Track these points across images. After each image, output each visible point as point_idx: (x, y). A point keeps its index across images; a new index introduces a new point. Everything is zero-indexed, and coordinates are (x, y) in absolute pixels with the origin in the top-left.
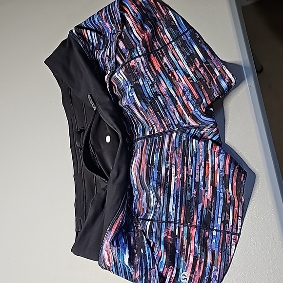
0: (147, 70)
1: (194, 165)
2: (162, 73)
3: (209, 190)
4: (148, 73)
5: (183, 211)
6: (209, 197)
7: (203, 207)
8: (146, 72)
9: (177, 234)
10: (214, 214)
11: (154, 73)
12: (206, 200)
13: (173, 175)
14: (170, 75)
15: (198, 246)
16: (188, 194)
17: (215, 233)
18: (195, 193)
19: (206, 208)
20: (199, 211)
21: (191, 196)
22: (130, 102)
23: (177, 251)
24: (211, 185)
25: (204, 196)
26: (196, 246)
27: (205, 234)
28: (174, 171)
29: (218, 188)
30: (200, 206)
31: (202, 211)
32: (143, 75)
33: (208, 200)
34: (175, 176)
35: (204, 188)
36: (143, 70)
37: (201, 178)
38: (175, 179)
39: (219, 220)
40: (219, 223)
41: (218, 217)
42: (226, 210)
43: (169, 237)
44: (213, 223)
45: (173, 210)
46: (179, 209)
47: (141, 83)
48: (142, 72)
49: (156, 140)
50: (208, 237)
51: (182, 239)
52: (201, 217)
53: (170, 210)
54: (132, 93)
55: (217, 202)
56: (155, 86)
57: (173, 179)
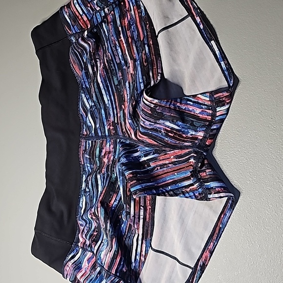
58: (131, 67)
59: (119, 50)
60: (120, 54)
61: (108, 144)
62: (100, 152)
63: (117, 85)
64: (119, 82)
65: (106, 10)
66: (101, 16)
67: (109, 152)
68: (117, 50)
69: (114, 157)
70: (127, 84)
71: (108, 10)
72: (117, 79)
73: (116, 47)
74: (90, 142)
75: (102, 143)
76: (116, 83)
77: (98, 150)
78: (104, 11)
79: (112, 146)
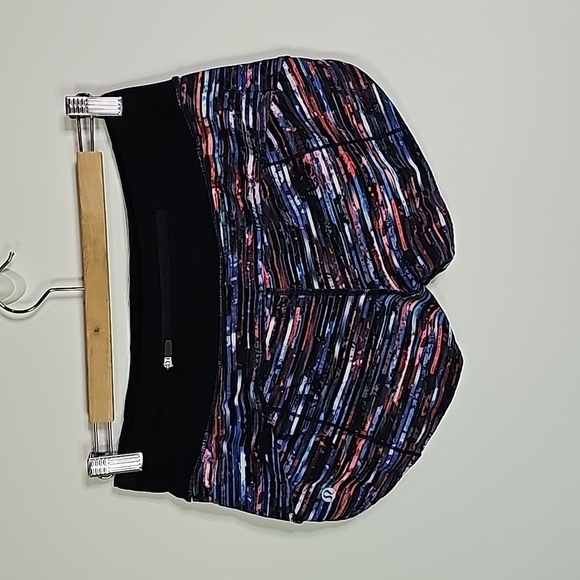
0: (332, 171)
1: (384, 351)
2: (356, 181)
3: (398, 390)
4: (334, 177)
5: (352, 412)
6: (395, 400)
7: (383, 411)
8: (331, 175)
9: (334, 442)
10: (398, 426)
11: (345, 177)
12: (390, 403)
13: (351, 359)
14: (370, 189)
15: (363, 464)
16: (366, 390)
17: (391, 452)
18: (377, 389)
19: (388, 415)
20: (377, 416)
21: (369, 392)
22: (301, 223)
23: (327, 466)
24: (403, 385)
25: (389, 396)
26: (359, 464)
27: (377, 450)
28: (352, 353)
29: (413, 391)
30: (379, 410)
31: (380, 416)
32: (325, 181)
33: (393, 403)
34: (353, 361)
35: (392, 386)
36: (325, 171)
37: (390, 371)
38: (352, 366)
39: (403, 435)
40: (402, 440)
41: (403, 431)
42: (416, 424)
43: (322, 443)
44: (394, 437)
45: (338, 407)
46: (347, 407)
47: (320, 196)
48: (323, 175)
49: (331, 299)
50: (381, 456)
51: (341, 450)
52: (377, 425)
53: (335, 408)
54: (305, 209)
55: (406, 411)
56: (342, 203)
57: (350, 364)
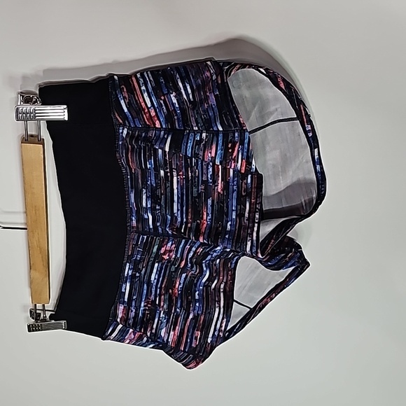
58: (220, 186)
59: (211, 170)
60: (210, 173)
61: (170, 243)
62: (159, 249)
63: (196, 197)
64: (199, 195)
65: (204, 135)
66: (194, 138)
67: (170, 251)
68: (208, 169)
69: (176, 256)
70: (210, 201)
71: (206, 136)
72: (198, 191)
73: (208, 166)
74: (145, 237)
75: (163, 241)
76: (195, 194)
77: (156, 247)
78: (201, 136)
79: (174, 246)
